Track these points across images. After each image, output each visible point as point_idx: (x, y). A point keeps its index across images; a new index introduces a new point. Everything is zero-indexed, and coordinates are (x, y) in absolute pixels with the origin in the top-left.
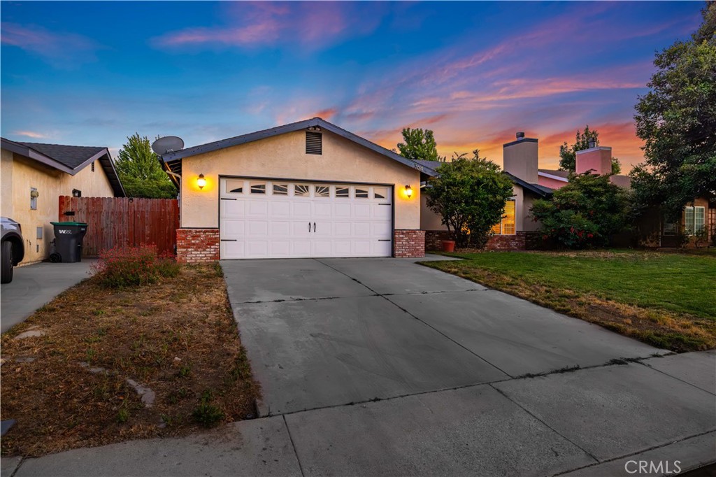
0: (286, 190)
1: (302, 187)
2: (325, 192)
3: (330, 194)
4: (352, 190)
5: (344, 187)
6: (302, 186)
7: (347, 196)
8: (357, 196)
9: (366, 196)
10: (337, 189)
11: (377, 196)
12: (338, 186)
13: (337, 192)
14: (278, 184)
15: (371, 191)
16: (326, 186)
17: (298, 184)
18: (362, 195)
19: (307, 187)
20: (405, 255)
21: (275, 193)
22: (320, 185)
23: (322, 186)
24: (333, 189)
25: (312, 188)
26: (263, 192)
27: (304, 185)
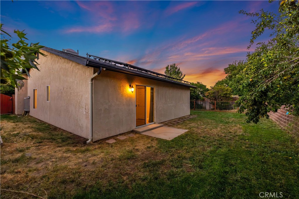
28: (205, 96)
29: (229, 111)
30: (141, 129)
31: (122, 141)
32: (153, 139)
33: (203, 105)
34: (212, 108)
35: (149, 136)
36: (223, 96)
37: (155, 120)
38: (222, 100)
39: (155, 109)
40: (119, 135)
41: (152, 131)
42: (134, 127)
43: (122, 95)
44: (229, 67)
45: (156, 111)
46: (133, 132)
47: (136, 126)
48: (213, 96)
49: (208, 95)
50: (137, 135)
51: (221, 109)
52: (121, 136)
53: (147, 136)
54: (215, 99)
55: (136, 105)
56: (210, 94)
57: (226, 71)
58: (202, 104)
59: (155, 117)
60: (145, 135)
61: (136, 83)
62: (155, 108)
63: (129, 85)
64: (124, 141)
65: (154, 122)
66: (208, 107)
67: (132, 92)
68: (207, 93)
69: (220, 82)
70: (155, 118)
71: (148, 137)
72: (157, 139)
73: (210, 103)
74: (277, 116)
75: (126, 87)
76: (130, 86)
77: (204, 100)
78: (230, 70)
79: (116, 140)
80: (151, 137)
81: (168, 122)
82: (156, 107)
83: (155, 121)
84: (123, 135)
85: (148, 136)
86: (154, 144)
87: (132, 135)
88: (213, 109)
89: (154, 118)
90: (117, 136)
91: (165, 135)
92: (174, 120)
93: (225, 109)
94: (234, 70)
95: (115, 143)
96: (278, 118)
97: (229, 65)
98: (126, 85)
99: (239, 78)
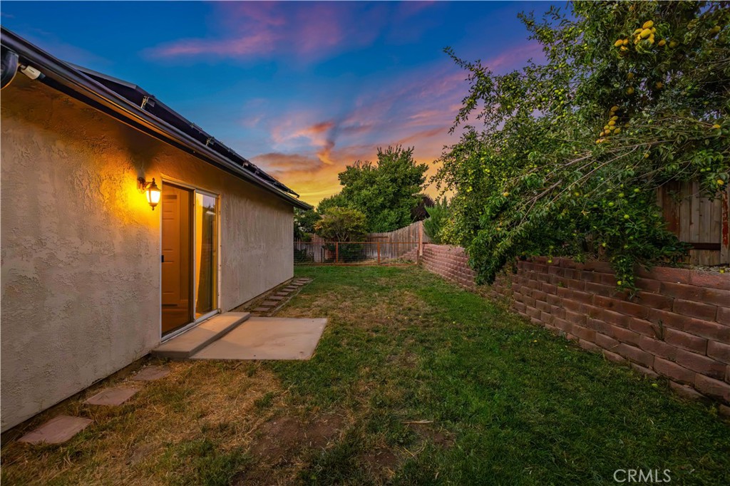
28: (313, 231)
29: (361, 263)
30: (184, 341)
31: (124, 413)
32: (253, 368)
33: (308, 252)
34: (326, 258)
35: (233, 362)
36: (352, 232)
37: (220, 302)
38: (348, 240)
39: (220, 268)
40: (90, 387)
41: (225, 338)
42: (154, 339)
43: (107, 214)
44: (348, 172)
45: (222, 275)
46: (152, 358)
47: (163, 335)
48: (331, 231)
49: (321, 229)
50: (179, 368)
51: (347, 260)
52: (103, 391)
53: (220, 361)
54: (335, 239)
55: (163, 257)
56: (325, 228)
57: (342, 179)
58: (305, 250)
59: (219, 291)
60: (214, 361)
61: (162, 175)
62: (219, 263)
63: (136, 177)
64: (133, 409)
65: (217, 309)
66: (317, 257)
67: (153, 205)
68: (318, 223)
69: (328, 201)
70: (219, 297)
71: (230, 366)
72: (267, 364)
73: (323, 247)
74: (449, 269)
75: (124, 185)
76: (142, 181)
77: (309, 240)
78: (350, 178)
79: (83, 414)
80: (238, 361)
81: (250, 303)
82: (222, 262)
83: (219, 307)
84: (112, 381)
85: (226, 361)
86: (268, 384)
87: (153, 374)
88: (331, 260)
89: (217, 295)
90: (82, 394)
91: (279, 345)
92: (263, 296)
93: (355, 259)
94: (356, 180)
95: (89, 434)
96: (453, 272)
97: (347, 167)
98: (126, 174)
99: (366, 196)
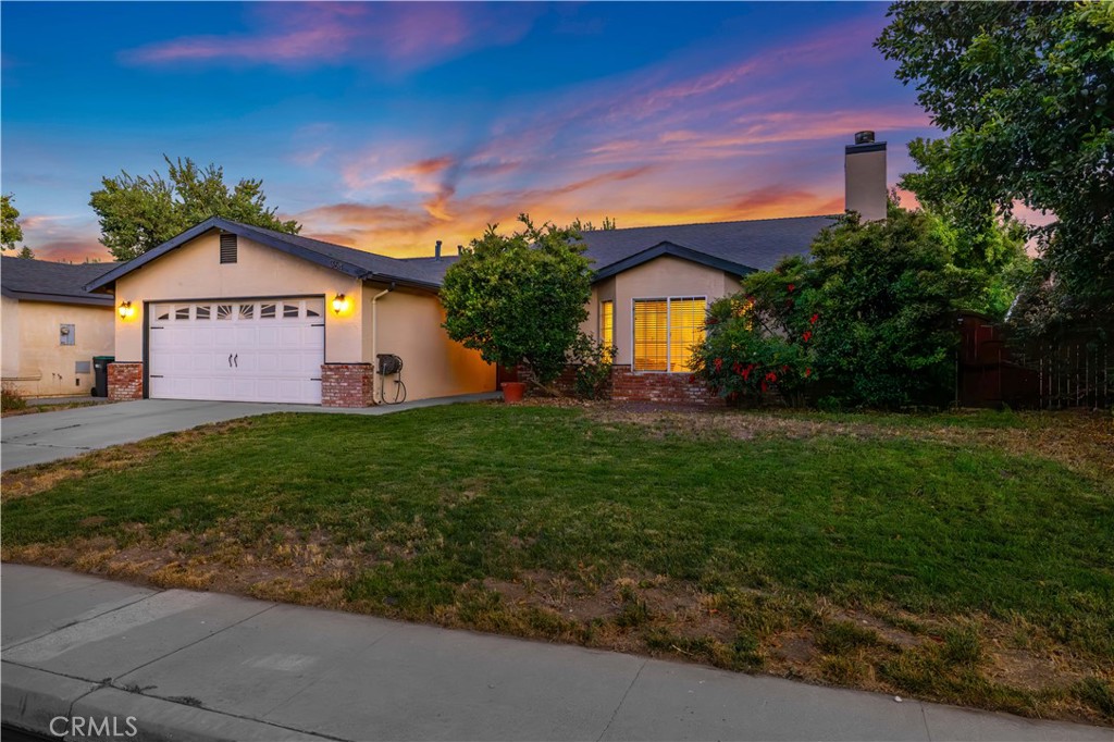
0: (208, 313)
1: (225, 307)
2: (248, 312)
3: (254, 316)
4: (280, 307)
5: (270, 304)
6: (225, 304)
7: (274, 316)
8: (286, 315)
9: (296, 315)
10: (263, 306)
11: (310, 314)
12: (265, 303)
13: (263, 312)
14: (201, 306)
15: (303, 306)
16: (250, 304)
17: (221, 304)
18: (291, 313)
19: (230, 307)
20: (334, 402)
21: (198, 317)
22: (245, 304)
23: (246, 303)
24: (258, 308)
25: (236, 307)
26: (187, 317)
27: (227, 304)
